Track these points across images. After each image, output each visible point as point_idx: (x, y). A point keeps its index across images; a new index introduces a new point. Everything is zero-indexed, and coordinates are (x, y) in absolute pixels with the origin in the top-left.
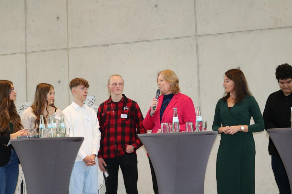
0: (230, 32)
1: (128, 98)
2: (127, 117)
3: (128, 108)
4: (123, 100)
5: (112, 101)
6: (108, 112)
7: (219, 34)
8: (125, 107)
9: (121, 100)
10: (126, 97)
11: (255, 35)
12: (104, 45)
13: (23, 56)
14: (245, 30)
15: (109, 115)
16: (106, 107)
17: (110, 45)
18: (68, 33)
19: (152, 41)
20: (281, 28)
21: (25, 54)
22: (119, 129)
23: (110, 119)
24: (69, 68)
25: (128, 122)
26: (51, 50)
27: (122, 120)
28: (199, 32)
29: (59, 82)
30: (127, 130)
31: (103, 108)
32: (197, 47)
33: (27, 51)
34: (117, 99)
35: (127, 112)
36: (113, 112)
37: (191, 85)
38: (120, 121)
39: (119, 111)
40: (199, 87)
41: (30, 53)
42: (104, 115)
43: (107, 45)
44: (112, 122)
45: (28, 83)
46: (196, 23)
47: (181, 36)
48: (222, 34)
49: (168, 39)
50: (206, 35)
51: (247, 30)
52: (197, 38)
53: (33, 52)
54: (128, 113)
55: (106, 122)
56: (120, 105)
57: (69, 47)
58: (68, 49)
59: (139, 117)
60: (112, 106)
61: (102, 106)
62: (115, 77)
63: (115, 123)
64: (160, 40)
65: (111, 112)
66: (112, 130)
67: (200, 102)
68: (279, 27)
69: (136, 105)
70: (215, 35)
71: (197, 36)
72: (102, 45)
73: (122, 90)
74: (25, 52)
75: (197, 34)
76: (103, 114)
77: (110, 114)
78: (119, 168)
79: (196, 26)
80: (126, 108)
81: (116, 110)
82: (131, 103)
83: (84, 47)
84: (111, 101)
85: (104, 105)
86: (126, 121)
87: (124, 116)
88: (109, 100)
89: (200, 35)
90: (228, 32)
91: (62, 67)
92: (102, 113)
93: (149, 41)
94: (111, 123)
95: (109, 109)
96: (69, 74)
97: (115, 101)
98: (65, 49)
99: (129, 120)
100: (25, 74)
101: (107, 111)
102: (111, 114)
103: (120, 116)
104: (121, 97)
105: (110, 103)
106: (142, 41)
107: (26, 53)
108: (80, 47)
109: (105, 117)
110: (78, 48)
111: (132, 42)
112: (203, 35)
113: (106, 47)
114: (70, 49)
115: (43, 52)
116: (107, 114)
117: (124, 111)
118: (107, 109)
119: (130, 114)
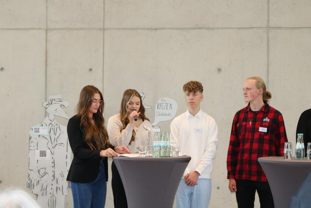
2: (266, 131)
3: (268, 120)
4: (263, 110)
5: (250, 109)
7: (295, 28)
8: (265, 118)
9: (261, 109)
12: (152, 29)
13: (43, 33)
15: (244, 127)
16: (242, 116)
17: (158, 29)
18: (104, 9)
19: (213, 29)
21: (45, 31)
23: (246, 132)
24: (104, 54)
25: (267, 137)
26: (81, 29)
27: (260, 134)
28: (272, 24)
29: (91, 70)
31: (239, 117)
32: (268, 41)
33: (48, 28)
35: (267, 124)
36: (251, 123)
39: (257, 123)
41: (51, 29)
42: (240, 125)
43: (156, 29)
45: (48, 68)
46: (268, 12)
47: (249, 27)
48: (299, 28)
49: (233, 28)
50: (280, 28)
52: (269, 31)
53: (56, 29)
54: (268, 126)
55: (241, 135)
56: (260, 116)
57: (105, 27)
58: (104, 29)
60: (249, 115)
63: (251, 138)
64: (222, 28)
65: (247, 123)
69: (280, 116)
71: (268, 28)
72: (148, 29)
74: (45, 28)
75: (269, 26)
76: (238, 125)
79: (269, 16)
81: (254, 122)
84: (248, 110)
86: (265, 136)
87: (263, 130)
88: (247, 108)
89: (272, 26)
90: (307, 26)
91: (96, 52)
92: (238, 123)
93: (209, 29)
98: (100, 29)
99: (269, 134)
100: (44, 57)
101: (243, 122)
102: (247, 126)
103: (258, 129)
105: (248, 111)
106: (200, 28)
107: (47, 30)
108: (119, 29)
110: (117, 29)
111: (188, 28)
112: (276, 27)
113: (154, 31)
114: (107, 29)
115: (70, 30)
116: (242, 125)
117: (264, 124)
118: (244, 118)
119: (270, 128)
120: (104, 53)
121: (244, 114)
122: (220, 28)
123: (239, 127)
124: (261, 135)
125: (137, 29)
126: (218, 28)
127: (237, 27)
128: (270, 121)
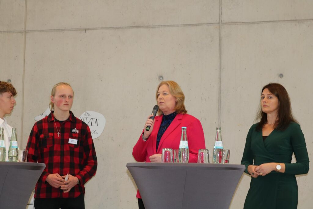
2: (76, 143)
3: (77, 131)
4: (71, 120)
9: (68, 119)
10: (73, 115)
12: (81, 30)
14: (294, 19)
15: (51, 138)
17: (89, 29)
18: (26, 7)
19: (154, 27)
22: (67, 159)
23: (54, 144)
25: (77, 150)
28: (225, 19)
29: (9, 81)
30: (76, 160)
31: (42, 127)
32: (220, 40)
35: (77, 136)
36: (59, 134)
37: (209, 97)
38: (67, 148)
39: (66, 134)
40: (219, 100)
42: (44, 137)
44: (57, 148)
46: (221, 4)
47: (196, 23)
49: (178, 26)
50: (235, 23)
51: (297, 19)
52: (221, 27)
55: (46, 147)
56: (68, 126)
57: (27, 29)
58: (25, 32)
60: (56, 125)
62: (63, 87)
63: (60, 150)
64: (165, 26)
65: (55, 133)
66: (57, 159)
67: (220, 123)
70: (248, 23)
71: (221, 24)
72: (77, 30)
75: (221, 21)
76: (42, 136)
79: (221, 9)
80: (75, 130)
81: (62, 132)
82: (81, 124)
83: (51, 30)
85: (44, 124)
86: (75, 149)
87: (73, 141)
89: (225, 22)
91: (15, 59)
92: (41, 134)
93: (148, 27)
94: (55, 149)
95: (52, 130)
97: (60, 120)
98: (21, 32)
99: (79, 147)
101: (49, 132)
102: (55, 138)
103: (68, 140)
104: (68, 114)
106: (138, 27)
108: (43, 31)
109: (45, 139)
111: (123, 28)
112: (230, 22)
113: (84, 32)
114: (29, 31)
116: (48, 136)
117: (73, 135)
118: (48, 129)
119: (80, 140)
122: (162, 26)
124: (71, 147)
125: (63, 30)
126: (159, 26)
128: (79, 132)
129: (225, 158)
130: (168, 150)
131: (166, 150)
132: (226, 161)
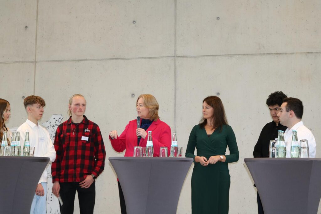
0: (212, 55)
1: (89, 120)
2: (87, 140)
3: (89, 131)
4: (84, 122)
5: (72, 122)
6: (68, 134)
7: (199, 56)
8: (86, 129)
10: (86, 118)
11: (237, 59)
12: (75, 61)
14: (227, 54)
15: (68, 137)
16: (65, 128)
17: (81, 60)
19: (128, 59)
20: (264, 54)
22: (80, 152)
23: (70, 141)
25: (88, 145)
26: (16, 62)
27: (82, 142)
28: (179, 53)
29: (23, 97)
30: (87, 153)
31: (63, 129)
32: (175, 68)
34: (77, 120)
35: (88, 134)
36: (74, 133)
37: (167, 109)
38: (80, 144)
39: (79, 133)
40: (175, 111)
42: (63, 136)
44: (72, 144)
46: (176, 43)
47: (159, 56)
48: (202, 56)
49: (145, 58)
50: (186, 56)
51: (229, 54)
52: (176, 59)
55: (64, 144)
56: (82, 127)
57: (36, 60)
58: (35, 62)
59: (99, 140)
60: (72, 127)
61: (61, 127)
62: (78, 97)
63: (74, 146)
64: (136, 58)
65: (71, 133)
66: (72, 153)
67: (176, 127)
68: (262, 53)
69: (98, 128)
70: (195, 57)
71: (175, 57)
72: (73, 61)
73: (84, 111)
75: (176, 55)
76: (62, 136)
77: (70, 135)
78: (75, 193)
79: (176, 47)
81: (77, 132)
82: (92, 125)
83: (54, 61)
85: (64, 126)
87: (85, 138)
88: (69, 121)
89: (179, 55)
90: (209, 54)
91: (28, 82)
92: (61, 134)
93: (124, 59)
94: (70, 145)
95: (69, 131)
96: (34, 90)
97: (76, 123)
98: (32, 62)
99: (90, 142)
101: (67, 132)
103: (81, 137)
104: (82, 118)
105: (70, 124)
106: (117, 59)
108: (48, 61)
109: (64, 138)
111: (106, 59)
112: (182, 56)
113: (78, 62)
114: (38, 62)
115: (7, 63)
116: (66, 135)
117: (85, 133)
118: (67, 130)
119: (91, 137)
120: (35, 82)
121: (66, 126)
122: (133, 58)
123: (62, 138)
124: (84, 143)
125: (62, 61)
126: (132, 58)
127: (148, 57)
128: (90, 131)
129: (179, 153)
130: (139, 147)
131: (137, 147)
132: (180, 155)
